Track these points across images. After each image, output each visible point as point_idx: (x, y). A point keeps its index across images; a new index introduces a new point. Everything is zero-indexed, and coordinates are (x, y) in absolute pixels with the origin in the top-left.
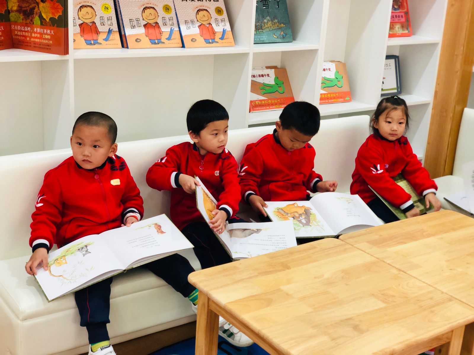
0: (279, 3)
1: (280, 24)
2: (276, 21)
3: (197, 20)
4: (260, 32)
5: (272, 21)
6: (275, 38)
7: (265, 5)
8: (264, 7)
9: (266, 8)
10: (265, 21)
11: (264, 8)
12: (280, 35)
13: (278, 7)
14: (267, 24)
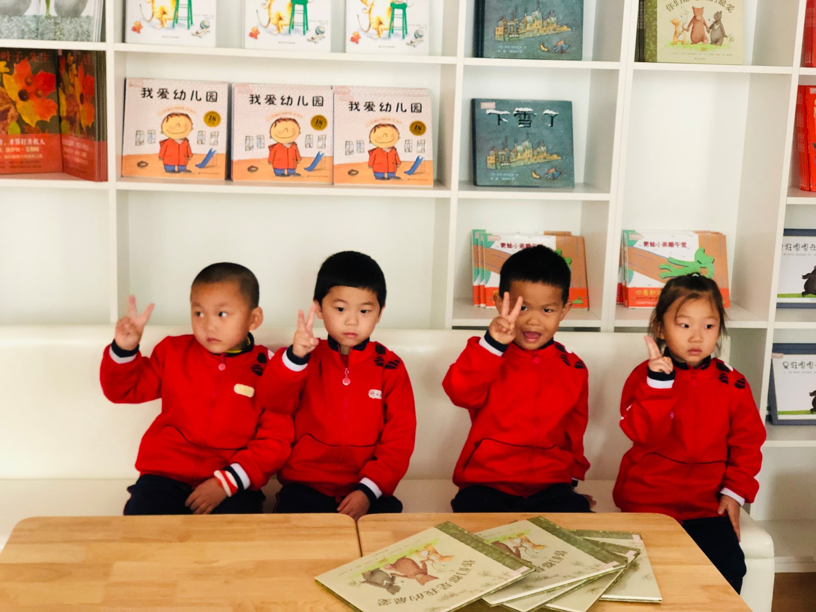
0: (554, 119)
1: (551, 154)
2: (543, 149)
3: (370, 141)
4: (504, 166)
5: (534, 148)
6: (535, 178)
7: (523, 121)
8: (520, 124)
9: (525, 127)
10: (519, 148)
11: (521, 126)
12: (547, 174)
13: (552, 126)
14: (521, 155)
